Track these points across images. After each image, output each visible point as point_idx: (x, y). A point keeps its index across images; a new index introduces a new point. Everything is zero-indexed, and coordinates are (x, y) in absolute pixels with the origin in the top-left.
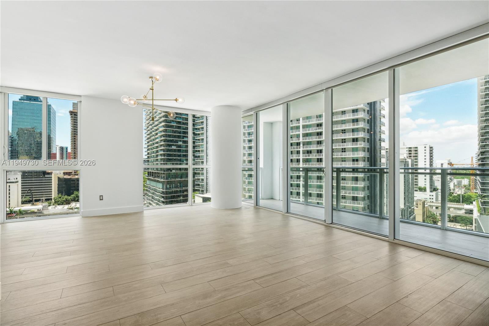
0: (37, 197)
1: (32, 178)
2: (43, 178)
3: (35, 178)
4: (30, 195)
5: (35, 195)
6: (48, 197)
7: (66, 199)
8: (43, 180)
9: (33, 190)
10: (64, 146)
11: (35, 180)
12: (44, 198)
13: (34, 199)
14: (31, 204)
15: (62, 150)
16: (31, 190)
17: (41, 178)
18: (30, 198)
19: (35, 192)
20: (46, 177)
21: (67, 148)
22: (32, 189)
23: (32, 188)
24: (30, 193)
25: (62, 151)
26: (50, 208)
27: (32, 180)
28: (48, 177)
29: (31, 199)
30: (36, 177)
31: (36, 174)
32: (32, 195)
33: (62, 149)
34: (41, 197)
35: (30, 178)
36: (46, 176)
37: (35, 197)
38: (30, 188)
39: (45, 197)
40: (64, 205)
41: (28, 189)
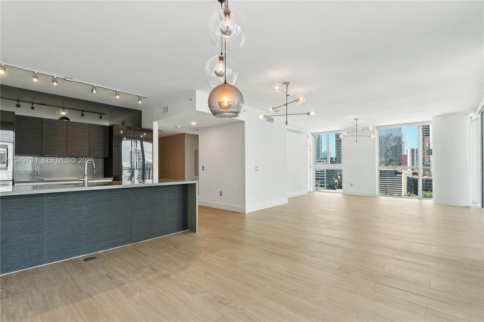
1: (386, 177)
2: (395, 177)
3: (389, 176)
4: (385, 191)
5: (389, 191)
8: (395, 179)
10: (415, 148)
11: (389, 178)
15: (413, 151)
16: (386, 187)
17: (394, 177)
18: (385, 192)
19: (389, 189)
21: (417, 150)
22: (386, 186)
23: (386, 185)
24: (385, 189)
25: (413, 153)
27: (386, 178)
28: (399, 177)
30: (389, 175)
31: (389, 173)
32: (387, 191)
34: (394, 193)
35: (385, 176)
36: (397, 175)
37: (389, 193)
38: (385, 184)
39: (397, 193)
41: (383, 186)
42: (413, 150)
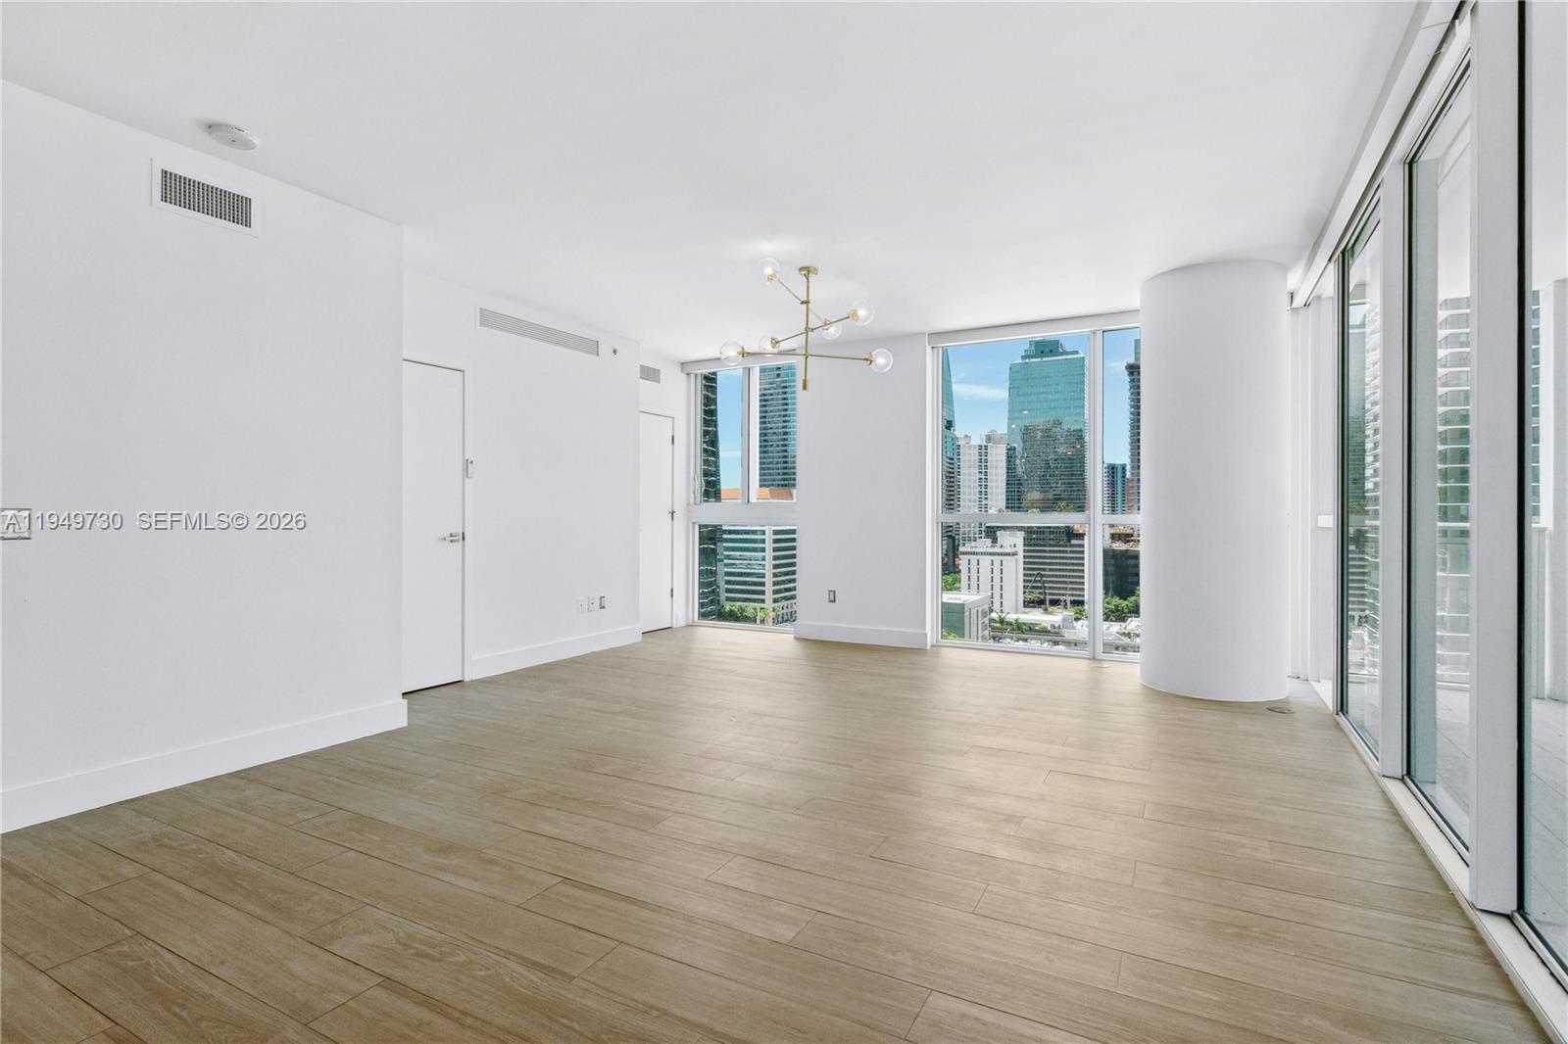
0: (1053, 594)
1: (1044, 546)
2: (1066, 546)
3: (1050, 546)
4: (1040, 588)
5: (1050, 588)
6: (1076, 595)
7: (1117, 606)
8: (1066, 552)
9: (1045, 576)
10: (1118, 462)
11: (1050, 551)
12: (1069, 599)
13: (1048, 597)
14: (1041, 610)
15: (1113, 473)
16: (1042, 576)
17: (1063, 546)
18: (1040, 593)
19: (1050, 582)
20: (1073, 546)
22: (1043, 573)
23: (1044, 570)
24: (1039, 581)
25: (1113, 477)
26: (1078, 624)
27: (1044, 551)
28: (1076, 546)
29: (1042, 597)
30: (1052, 542)
31: (1052, 536)
32: (1045, 587)
33: (1112, 469)
34: (1063, 595)
35: (1041, 545)
36: (1073, 542)
37: (1050, 594)
38: (1040, 569)
39: (1070, 595)
40: (1111, 620)
41: (1036, 573)
42: (1113, 468)
